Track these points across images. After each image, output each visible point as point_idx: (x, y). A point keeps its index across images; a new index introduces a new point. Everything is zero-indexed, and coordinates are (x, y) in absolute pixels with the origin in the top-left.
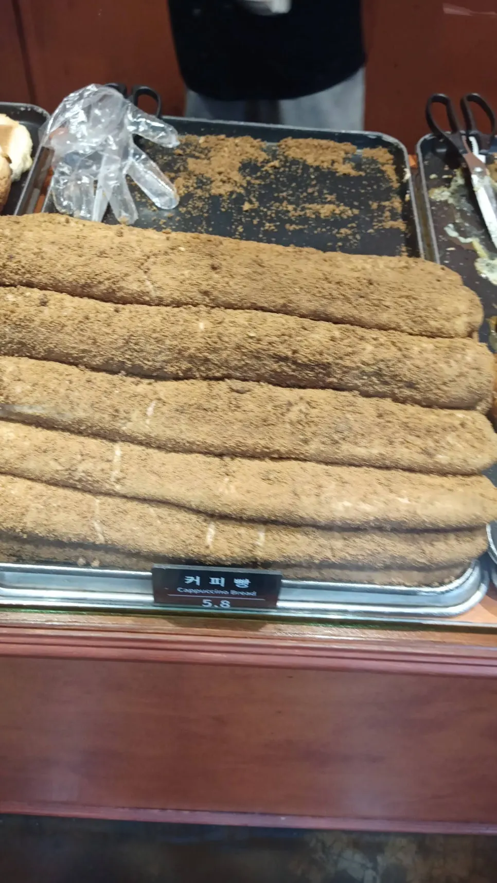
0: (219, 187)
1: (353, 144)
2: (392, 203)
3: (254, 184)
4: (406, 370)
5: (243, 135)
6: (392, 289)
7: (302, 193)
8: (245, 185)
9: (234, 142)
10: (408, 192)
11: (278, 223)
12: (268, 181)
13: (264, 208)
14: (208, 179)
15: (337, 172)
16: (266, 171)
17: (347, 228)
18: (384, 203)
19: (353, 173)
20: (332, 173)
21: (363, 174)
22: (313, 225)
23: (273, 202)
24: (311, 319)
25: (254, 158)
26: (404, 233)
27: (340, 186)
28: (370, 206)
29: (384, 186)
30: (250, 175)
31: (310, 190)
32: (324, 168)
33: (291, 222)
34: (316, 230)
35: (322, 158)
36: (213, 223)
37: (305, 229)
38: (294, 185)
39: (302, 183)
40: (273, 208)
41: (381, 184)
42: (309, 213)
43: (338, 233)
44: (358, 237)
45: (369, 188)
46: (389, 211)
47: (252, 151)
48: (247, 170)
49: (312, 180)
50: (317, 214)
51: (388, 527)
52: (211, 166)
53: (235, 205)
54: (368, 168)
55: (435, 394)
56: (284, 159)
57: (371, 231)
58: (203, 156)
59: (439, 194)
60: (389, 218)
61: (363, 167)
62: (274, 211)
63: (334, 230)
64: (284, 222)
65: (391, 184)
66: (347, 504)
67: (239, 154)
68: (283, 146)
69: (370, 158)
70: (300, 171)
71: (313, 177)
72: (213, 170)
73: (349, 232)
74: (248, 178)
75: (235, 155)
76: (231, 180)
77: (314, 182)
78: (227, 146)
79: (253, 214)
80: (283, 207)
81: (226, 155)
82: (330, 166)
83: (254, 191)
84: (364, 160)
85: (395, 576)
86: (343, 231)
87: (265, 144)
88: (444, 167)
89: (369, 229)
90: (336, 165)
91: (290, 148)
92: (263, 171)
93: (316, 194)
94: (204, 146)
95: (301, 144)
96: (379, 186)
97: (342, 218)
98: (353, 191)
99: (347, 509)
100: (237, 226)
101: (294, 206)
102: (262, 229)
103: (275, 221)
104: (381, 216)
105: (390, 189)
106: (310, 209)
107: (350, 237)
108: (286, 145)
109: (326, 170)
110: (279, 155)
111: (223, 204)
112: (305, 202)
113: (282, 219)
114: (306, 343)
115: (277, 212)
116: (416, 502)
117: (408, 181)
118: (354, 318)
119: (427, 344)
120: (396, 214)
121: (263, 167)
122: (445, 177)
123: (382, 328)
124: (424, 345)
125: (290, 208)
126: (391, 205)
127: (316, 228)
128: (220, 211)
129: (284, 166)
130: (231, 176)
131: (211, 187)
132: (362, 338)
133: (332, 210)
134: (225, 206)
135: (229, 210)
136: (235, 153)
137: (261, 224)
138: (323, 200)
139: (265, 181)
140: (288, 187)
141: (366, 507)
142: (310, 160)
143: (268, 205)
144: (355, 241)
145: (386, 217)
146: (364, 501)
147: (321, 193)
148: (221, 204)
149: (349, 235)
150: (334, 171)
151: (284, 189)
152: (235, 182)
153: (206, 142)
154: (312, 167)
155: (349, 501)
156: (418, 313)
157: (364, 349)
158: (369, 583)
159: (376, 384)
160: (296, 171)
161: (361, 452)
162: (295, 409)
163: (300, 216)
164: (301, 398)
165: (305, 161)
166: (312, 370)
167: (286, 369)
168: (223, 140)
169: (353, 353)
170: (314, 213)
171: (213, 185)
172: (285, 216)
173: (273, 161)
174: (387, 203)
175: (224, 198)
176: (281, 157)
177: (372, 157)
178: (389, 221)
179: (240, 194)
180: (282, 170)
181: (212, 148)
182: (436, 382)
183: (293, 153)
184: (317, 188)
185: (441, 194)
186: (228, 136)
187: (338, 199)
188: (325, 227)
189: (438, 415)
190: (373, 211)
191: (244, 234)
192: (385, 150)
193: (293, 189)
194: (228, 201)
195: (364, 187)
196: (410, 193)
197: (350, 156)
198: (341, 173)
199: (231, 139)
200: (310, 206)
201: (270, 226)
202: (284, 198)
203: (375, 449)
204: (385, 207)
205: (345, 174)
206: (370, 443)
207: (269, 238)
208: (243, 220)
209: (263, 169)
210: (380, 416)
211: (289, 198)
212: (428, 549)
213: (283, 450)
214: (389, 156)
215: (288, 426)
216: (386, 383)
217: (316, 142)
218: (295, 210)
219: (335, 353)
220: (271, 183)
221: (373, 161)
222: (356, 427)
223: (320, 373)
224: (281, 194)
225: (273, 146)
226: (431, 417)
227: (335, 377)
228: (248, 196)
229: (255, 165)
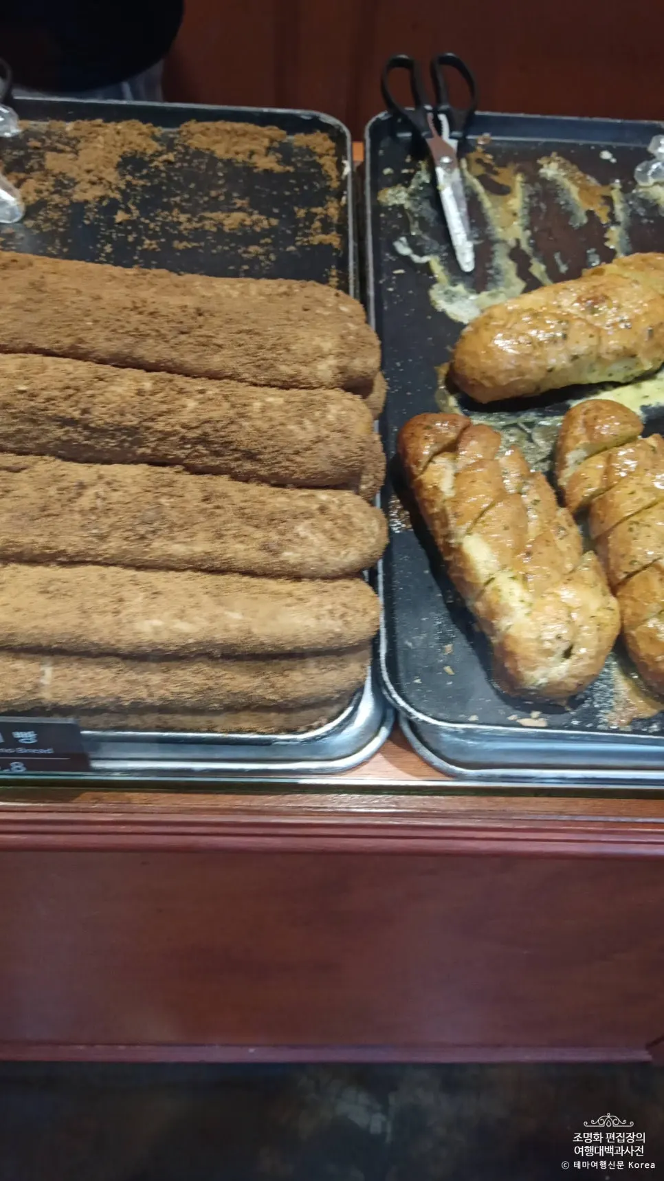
0: (85, 191)
1: (282, 128)
2: (326, 209)
3: (136, 185)
4: (243, 435)
5: (128, 118)
6: (230, 321)
7: (202, 197)
8: (123, 187)
9: (115, 129)
10: (345, 193)
11: (163, 240)
12: (156, 181)
13: (146, 219)
14: (72, 180)
15: (256, 167)
16: (156, 167)
17: (259, 245)
18: (314, 210)
19: (278, 168)
20: (248, 169)
21: (291, 169)
22: (213, 241)
23: (159, 210)
24: (114, 366)
25: (140, 150)
26: (336, 250)
27: (257, 187)
28: (295, 214)
29: (318, 185)
30: (130, 174)
31: (213, 193)
32: (238, 162)
33: (181, 238)
34: (215, 248)
35: (237, 148)
36: (70, 241)
37: (200, 247)
38: (192, 186)
39: (205, 183)
40: (157, 219)
41: (315, 183)
42: (208, 225)
43: (245, 252)
44: (272, 257)
45: (297, 189)
46: (321, 220)
47: (139, 140)
48: (129, 168)
49: (220, 178)
50: (220, 226)
51: (217, 652)
52: (77, 162)
53: (104, 215)
54: (300, 161)
55: (286, 468)
56: (183, 151)
57: (292, 248)
58: (68, 149)
59: (393, 195)
60: (319, 231)
61: (293, 160)
62: (159, 223)
63: (239, 248)
64: (171, 238)
65: (328, 183)
66: (157, 623)
67: (119, 144)
68: (184, 133)
69: (305, 147)
70: (203, 167)
71: (221, 174)
72: (80, 167)
73: (260, 250)
74: (129, 178)
75: (114, 146)
76: (104, 181)
77: (221, 182)
78: (104, 135)
79: (129, 228)
80: (173, 217)
81: (100, 146)
82: (247, 160)
83: (135, 196)
84: (296, 150)
85: (246, 720)
86: (253, 249)
87: (159, 131)
88: (406, 158)
89: (290, 245)
90: (255, 158)
91: (193, 134)
92: (152, 168)
93: (222, 198)
94: (71, 135)
95: (208, 129)
96: (312, 186)
97: (254, 231)
98: (275, 193)
99: (157, 631)
100: (104, 245)
101: (188, 216)
102: (139, 248)
103: (158, 238)
104: (309, 228)
105: (326, 190)
106: (211, 219)
107: (262, 258)
108: (188, 132)
109: (240, 165)
110: (177, 145)
111: (88, 214)
112: (205, 210)
113: (169, 233)
114: (101, 398)
115: (164, 224)
116: (252, 617)
117: (346, 177)
118: (174, 364)
119: (275, 398)
120: (331, 224)
121: (151, 161)
122: (405, 171)
123: (213, 376)
124: (270, 399)
125: (183, 218)
126: (324, 212)
127: (214, 246)
128: (83, 223)
129: (182, 160)
130: (103, 175)
131: (74, 191)
132: (181, 391)
133: (239, 221)
134: (90, 217)
135: (96, 223)
136: (113, 143)
137: (139, 241)
138: (232, 207)
139: (151, 182)
140: (183, 188)
141: (183, 627)
142: (220, 151)
143: (152, 214)
144: (268, 262)
145: (315, 229)
146: (181, 618)
147: (228, 196)
148: (84, 214)
149: (260, 254)
150: (251, 166)
151: (179, 192)
152: (110, 183)
153: (76, 129)
154: (221, 160)
155: (159, 618)
156: (261, 354)
157: (184, 407)
158: (209, 731)
159: (205, 455)
160: (198, 167)
161: (179, 549)
162: (90, 492)
163: (196, 229)
164: (100, 477)
165: (213, 152)
166: (113, 437)
167: (75, 436)
168: (100, 126)
169: (169, 412)
170: (215, 225)
171: (77, 188)
172: (175, 229)
173: (167, 153)
174: (319, 210)
175: (90, 206)
176: (180, 148)
177: (308, 146)
178: (318, 234)
179: (114, 200)
180: (178, 165)
181: (82, 137)
182: (285, 451)
183: (198, 142)
184: (224, 190)
185: (396, 196)
186: (107, 120)
187: (252, 205)
188: (227, 244)
189: (289, 497)
190: (297, 221)
191: (113, 256)
192: (325, 135)
193: (191, 192)
194: (96, 210)
195: (291, 188)
196: (347, 195)
197: (276, 145)
198: (260, 169)
199: (111, 125)
200: (213, 215)
201: (151, 244)
202: (177, 205)
203: (200, 547)
204: (316, 214)
205: (266, 171)
206: (191, 537)
207: (150, 260)
208: (114, 236)
209: (152, 165)
210: (206, 499)
211: (184, 204)
212: (280, 681)
213: (70, 550)
214: (329, 144)
215: (77, 517)
216: (217, 454)
217: (228, 126)
218: (189, 220)
219: (141, 413)
220: (161, 184)
221: (310, 152)
222: (174, 515)
223: (124, 441)
224: (173, 199)
225: (171, 133)
226: (279, 500)
227: (148, 447)
228: (125, 202)
229: (141, 159)
